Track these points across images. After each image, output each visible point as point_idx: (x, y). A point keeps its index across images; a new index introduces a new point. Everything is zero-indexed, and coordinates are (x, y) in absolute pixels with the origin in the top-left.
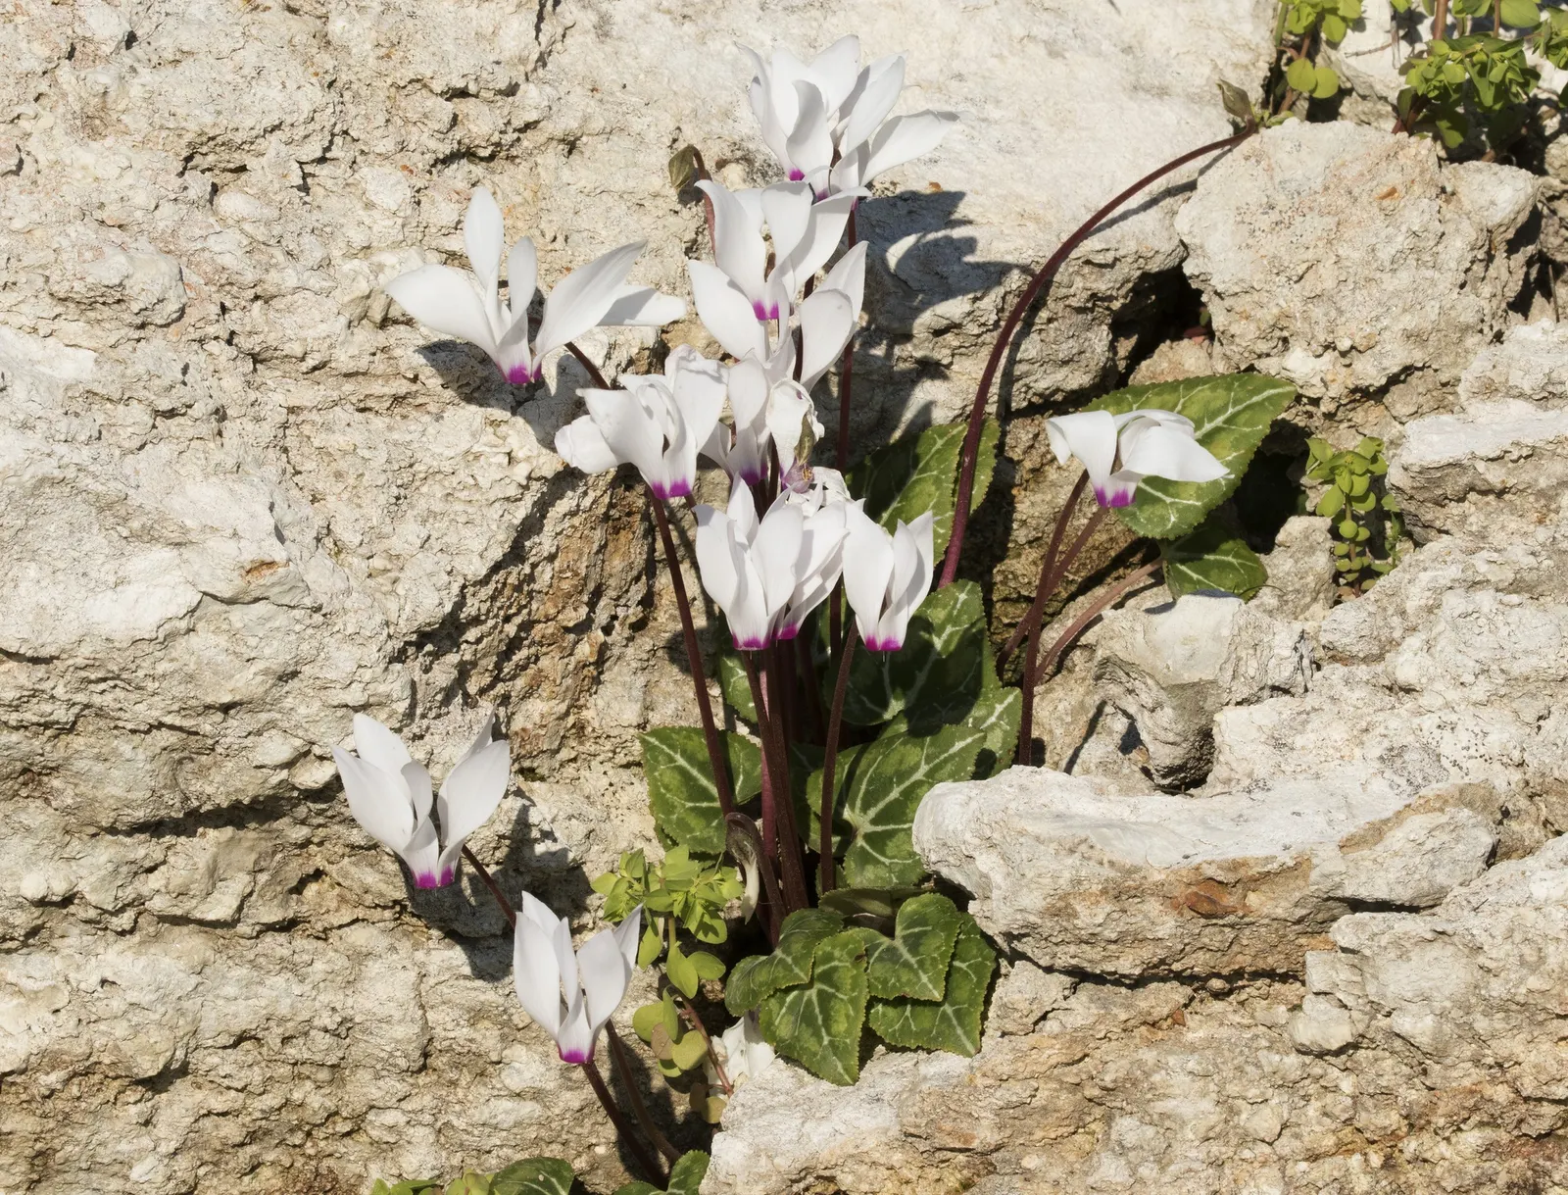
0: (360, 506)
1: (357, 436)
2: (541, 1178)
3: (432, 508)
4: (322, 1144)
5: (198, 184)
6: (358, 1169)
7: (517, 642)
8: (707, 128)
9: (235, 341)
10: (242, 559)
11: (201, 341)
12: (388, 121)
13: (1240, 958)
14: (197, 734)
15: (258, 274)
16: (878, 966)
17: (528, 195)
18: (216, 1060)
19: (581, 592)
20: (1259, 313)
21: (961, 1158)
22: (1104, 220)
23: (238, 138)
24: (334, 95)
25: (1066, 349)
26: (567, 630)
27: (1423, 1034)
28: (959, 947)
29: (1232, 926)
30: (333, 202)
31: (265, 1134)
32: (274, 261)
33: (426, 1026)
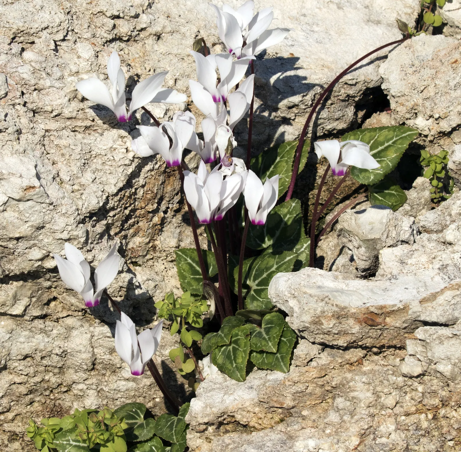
0: (70, 166)
1: (70, 141)
2: (134, 410)
3: (97, 167)
4: (56, 395)
5: (16, 48)
6: (69, 404)
7: (130, 216)
8: (209, 32)
9: (27, 105)
10: (23, 185)
11: (14, 105)
12: (89, 26)
13: (383, 341)
14: (7, 248)
15: (36, 81)
16: (254, 339)
17: (141, 54)
18: (17, 364)
19: (154, 199)
20: (407, 104)
21: (280, 410)
22: (353, 68)
23: (32, 31)
24: (69, 17)
25: (338, 114)
26: (149, 212)
27: (447, 371)
28: (284, 333)
29: (380, 329)
30: (67, 56)
31: (35, 391)
32: (42, 76)
33: (94, 354)
